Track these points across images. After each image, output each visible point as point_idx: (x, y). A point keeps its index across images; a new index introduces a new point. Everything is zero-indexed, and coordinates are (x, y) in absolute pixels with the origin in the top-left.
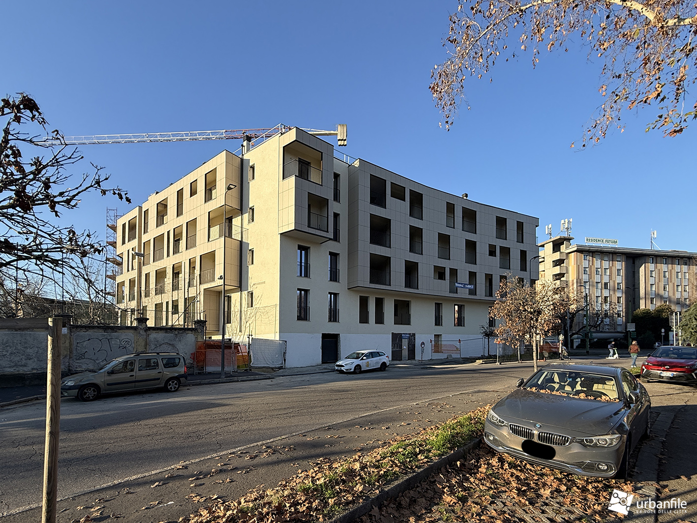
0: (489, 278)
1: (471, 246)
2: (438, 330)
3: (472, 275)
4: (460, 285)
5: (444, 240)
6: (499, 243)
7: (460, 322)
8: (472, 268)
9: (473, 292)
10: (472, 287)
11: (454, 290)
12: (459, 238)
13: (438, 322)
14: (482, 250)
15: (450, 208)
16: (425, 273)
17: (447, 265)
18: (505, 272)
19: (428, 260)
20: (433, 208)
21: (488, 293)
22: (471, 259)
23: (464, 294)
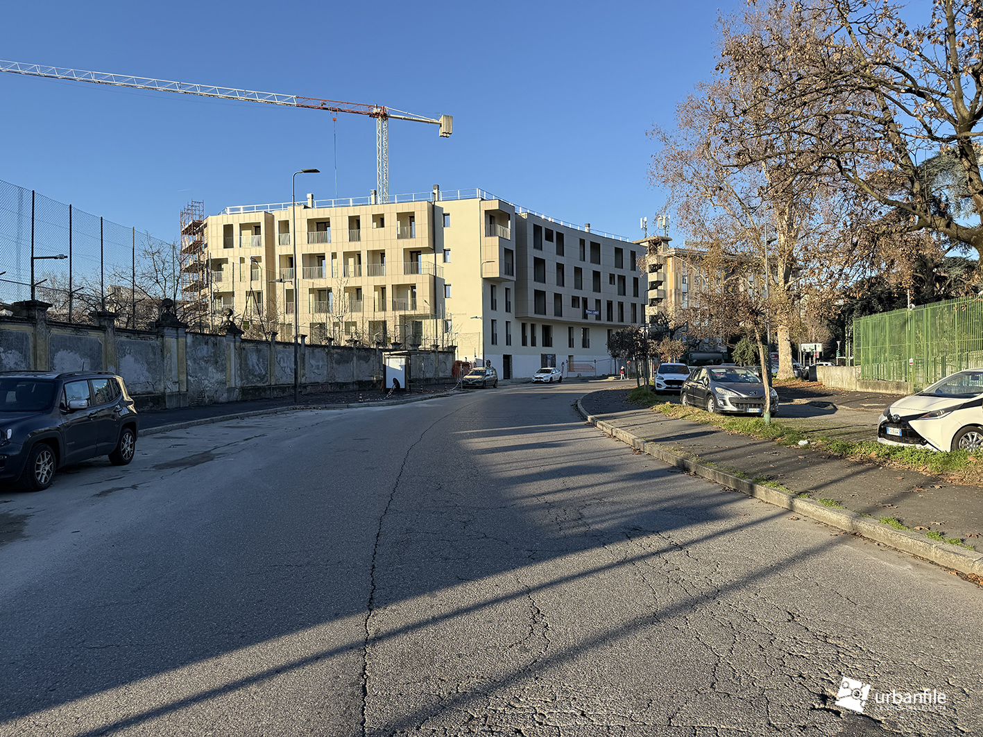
0: (610, 304)
1: (596, 275)
2: (571, 351)
3: (598, 302)
4: (589, 312)
5: (578, 271)
6: (617, 272)
7: (585, 344)
8: (598, 296)
9: (598, 318)
10: (597, 313)
11: (585, 316)
12: (588, 268)
13: (571, 345)
14: (604, 279)
15: (582, 242)
16: (567, 301)
17: (580, 294)
18: (621, 299)
19: (568, 291)
20: (571, 246)
21: (610, 318)
22: (597, 288)
23: (592, 319)
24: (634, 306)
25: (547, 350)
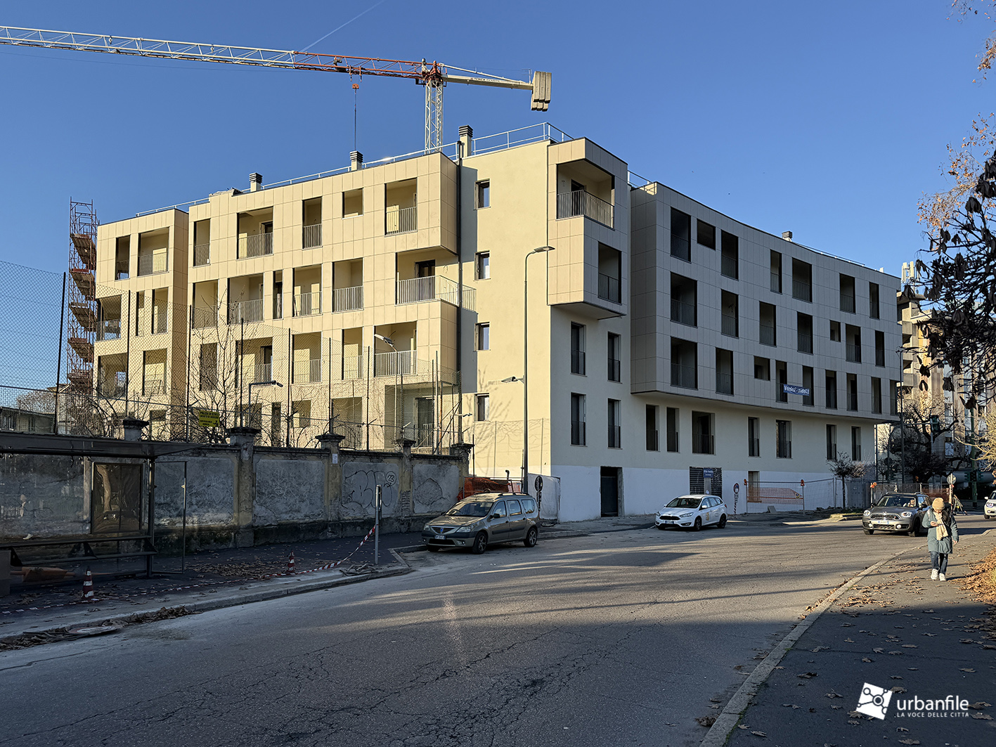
0: (831, 379)
1: (805, 322)
2: (754, 464)
3: (808, 371)
4: (791, 389)
5: (767, 312)
6: (845, 319)
7: (783, 450)
8: (807, 360)
9: (809, 400)
10: (806, 392)
11: (783, 397)
12: (788, 308)
13: (754, 450)
14: (820, 330)
15: (776, 259)
16: (743, 367)
17: (773, 354)
18: (853, 368)
19: (746, 347)
20: (752, 261)
21: (831, 402)
22: (806, 345)
23: (795, 402)
24: (876, 383)
25: (703, 461)
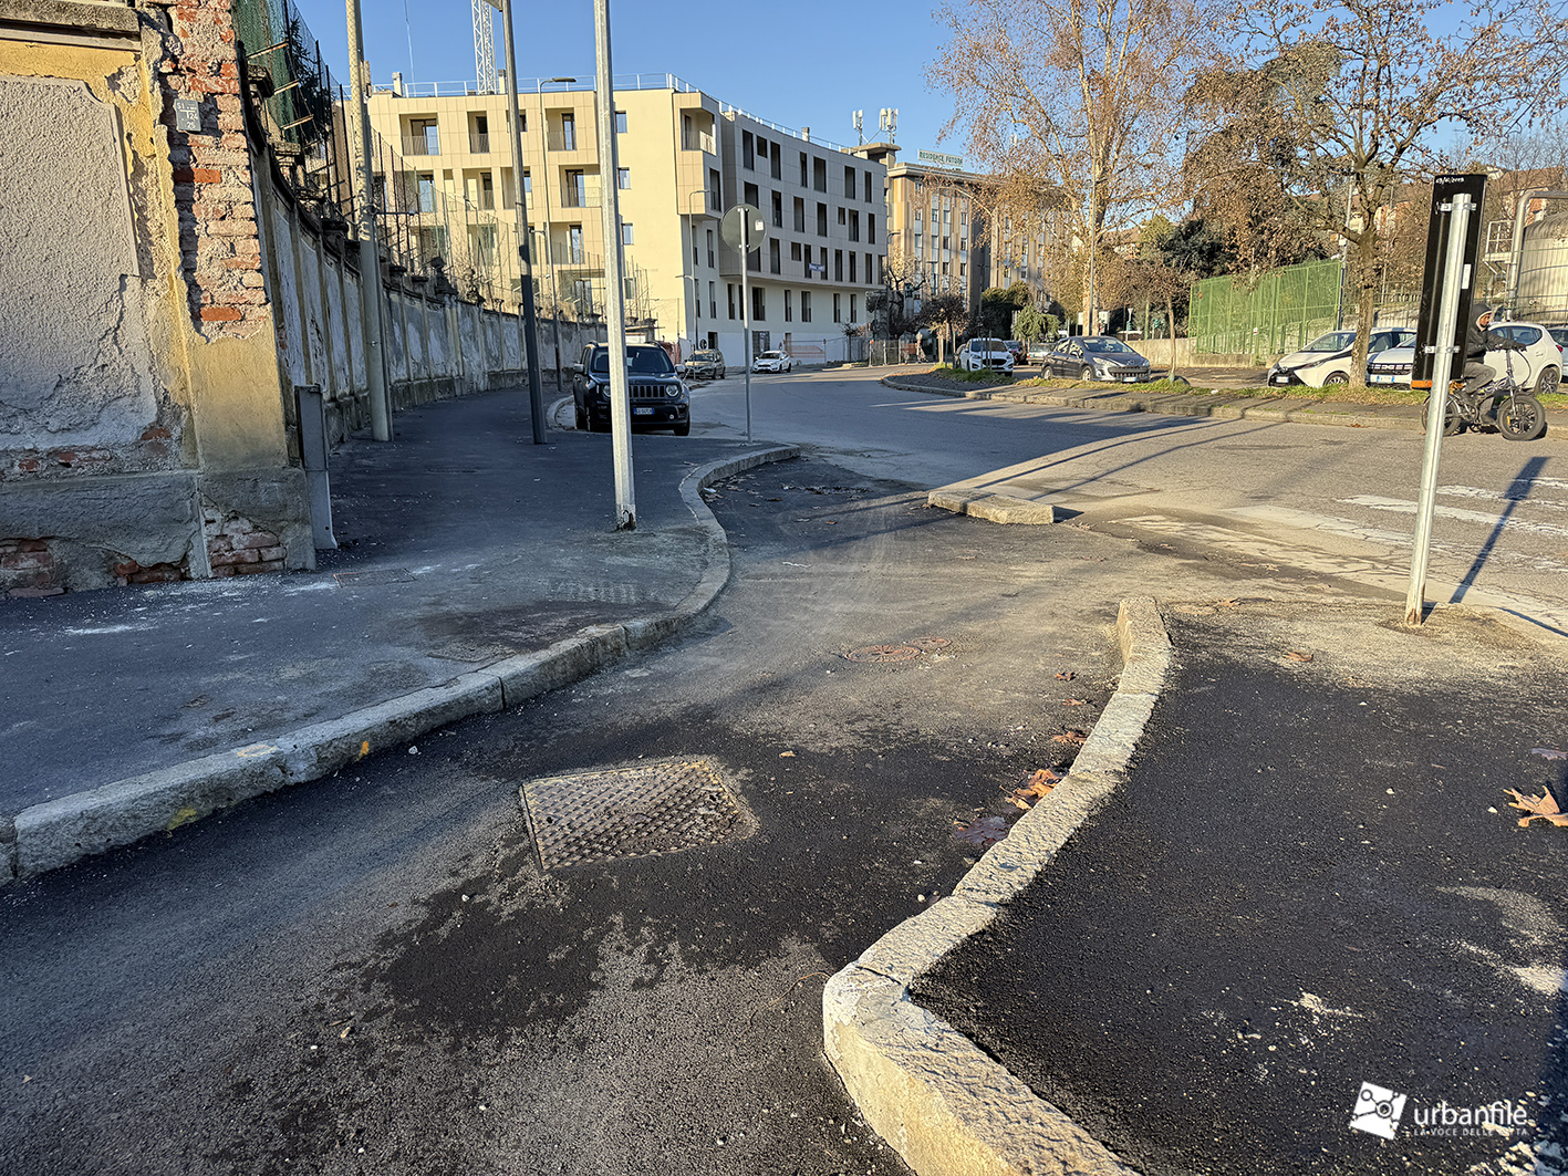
0: (839, 254)
1: (822, 208)
2: (788, 327)
3: (824, 251)
4: (814, 267)
5: (799, 202)
6: (849, 205)
7: (806, 316)
8: (824, 242)
9: (825, 276)
10: (823, 268)
11: (808, 274)
12: (812, 198)
13: (788, 318)
14: (832, 215)
15: (804, 157)
16: (785, 250)
17: (802, 239)
18: (853, 246)
19: (787, 236)
20: (790, 163)
21: (839, 277)
22: (823, 231)
23: (816, 278)
24: (869, 257)
25: (759, 326)
